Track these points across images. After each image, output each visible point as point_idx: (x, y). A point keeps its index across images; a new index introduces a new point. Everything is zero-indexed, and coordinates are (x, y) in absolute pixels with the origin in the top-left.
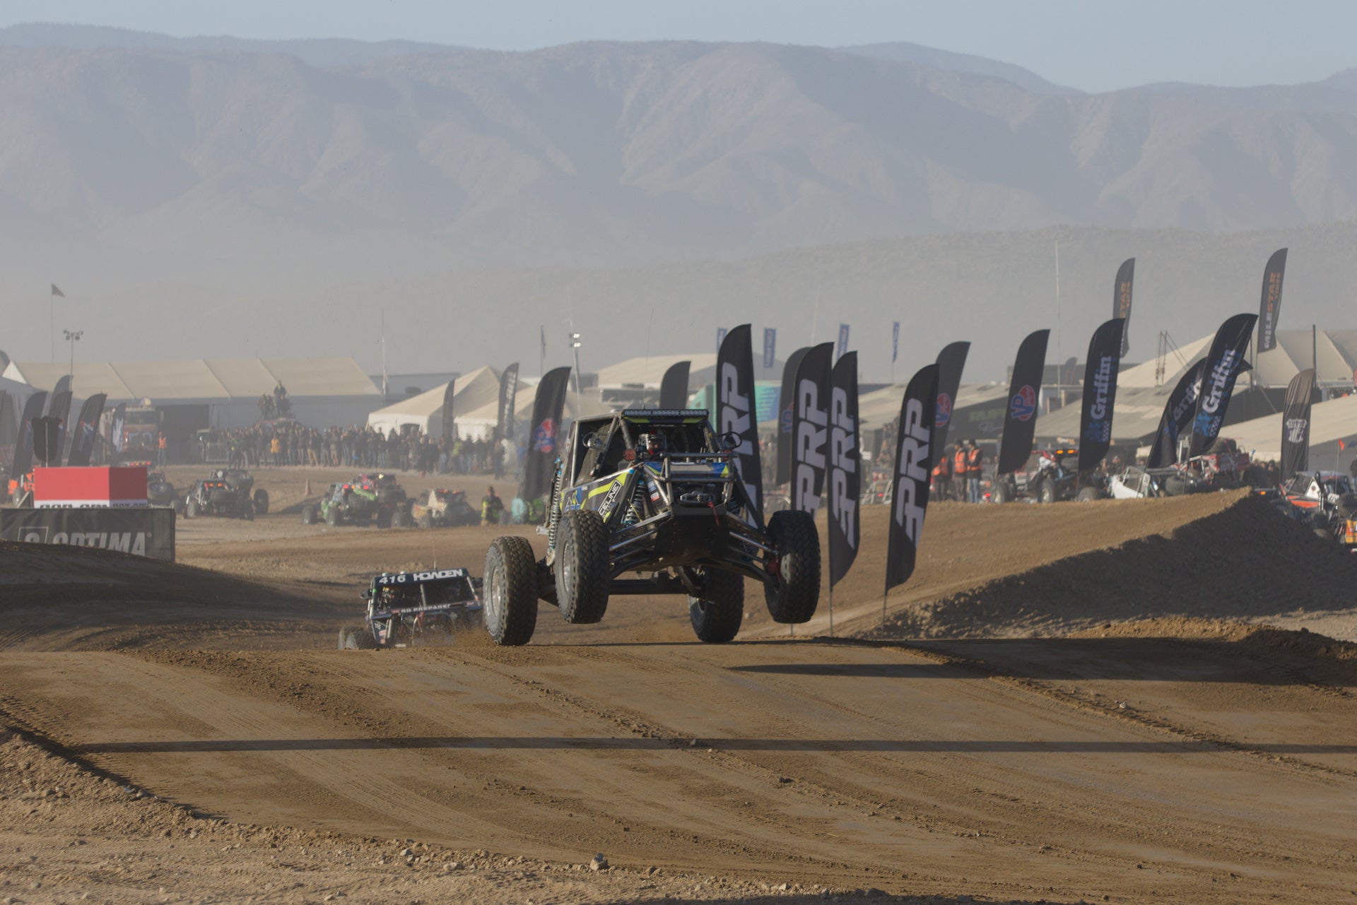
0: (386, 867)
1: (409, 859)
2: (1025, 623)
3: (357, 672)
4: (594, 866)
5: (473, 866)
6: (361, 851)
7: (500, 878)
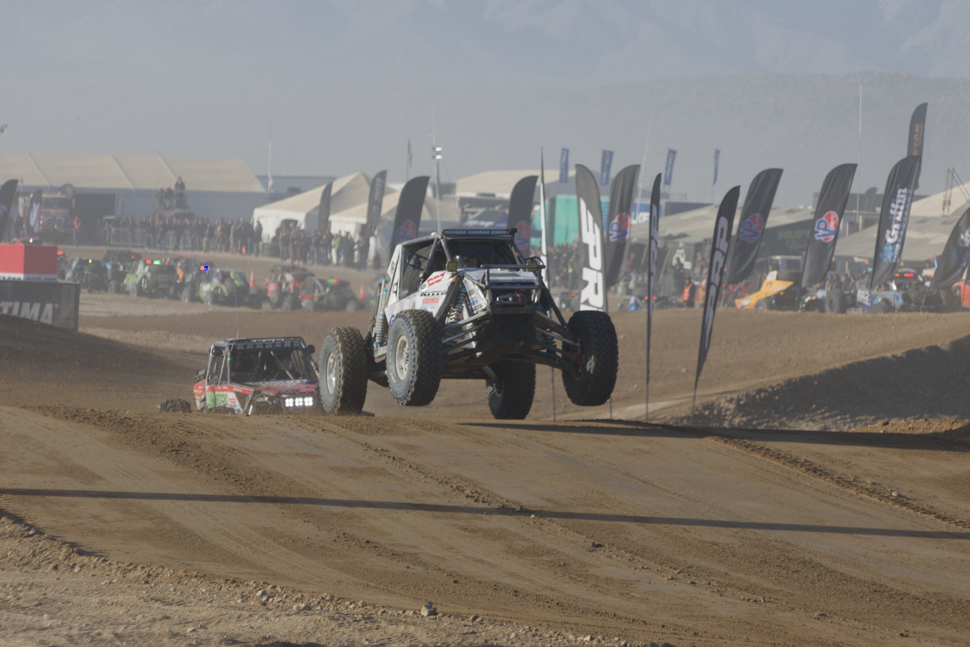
0: (243, 605)
1: (264, 599)
2: (817, 418)
3: (228, 434)
4: (425, 612)
5: (319, 608)
6: (222, 590)
7: (342, 619)
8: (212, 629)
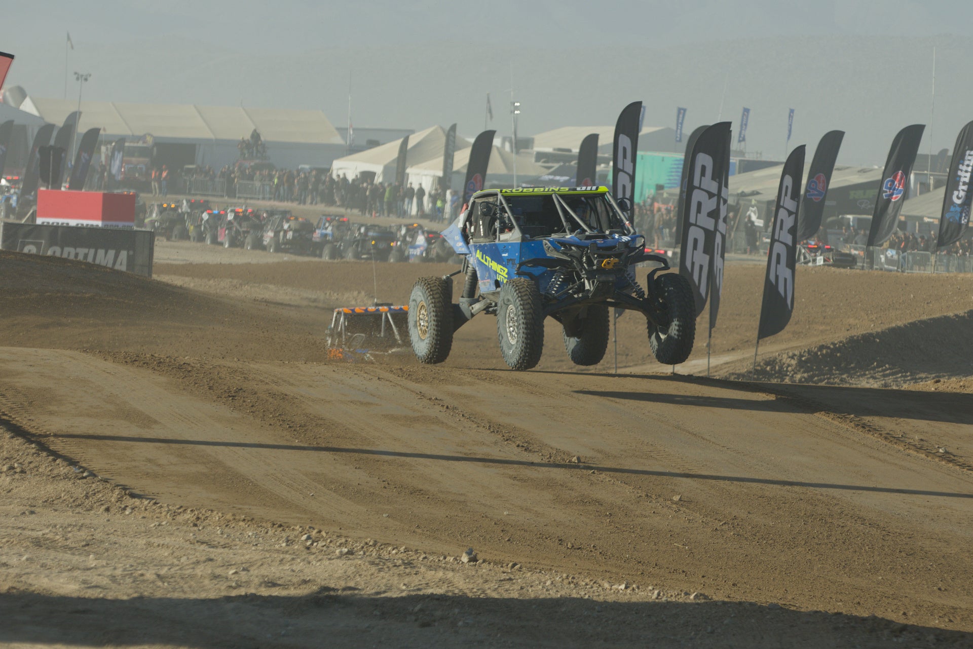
0: (287, 548)
1: (309, 543)
2: (877, 375)
3: (284, 381)
4: (465, 559)
5: (362, 553)
6: (268, 534)
7: (382, 564)
8: (254, 571)
